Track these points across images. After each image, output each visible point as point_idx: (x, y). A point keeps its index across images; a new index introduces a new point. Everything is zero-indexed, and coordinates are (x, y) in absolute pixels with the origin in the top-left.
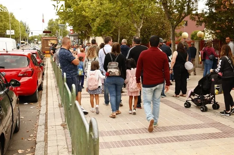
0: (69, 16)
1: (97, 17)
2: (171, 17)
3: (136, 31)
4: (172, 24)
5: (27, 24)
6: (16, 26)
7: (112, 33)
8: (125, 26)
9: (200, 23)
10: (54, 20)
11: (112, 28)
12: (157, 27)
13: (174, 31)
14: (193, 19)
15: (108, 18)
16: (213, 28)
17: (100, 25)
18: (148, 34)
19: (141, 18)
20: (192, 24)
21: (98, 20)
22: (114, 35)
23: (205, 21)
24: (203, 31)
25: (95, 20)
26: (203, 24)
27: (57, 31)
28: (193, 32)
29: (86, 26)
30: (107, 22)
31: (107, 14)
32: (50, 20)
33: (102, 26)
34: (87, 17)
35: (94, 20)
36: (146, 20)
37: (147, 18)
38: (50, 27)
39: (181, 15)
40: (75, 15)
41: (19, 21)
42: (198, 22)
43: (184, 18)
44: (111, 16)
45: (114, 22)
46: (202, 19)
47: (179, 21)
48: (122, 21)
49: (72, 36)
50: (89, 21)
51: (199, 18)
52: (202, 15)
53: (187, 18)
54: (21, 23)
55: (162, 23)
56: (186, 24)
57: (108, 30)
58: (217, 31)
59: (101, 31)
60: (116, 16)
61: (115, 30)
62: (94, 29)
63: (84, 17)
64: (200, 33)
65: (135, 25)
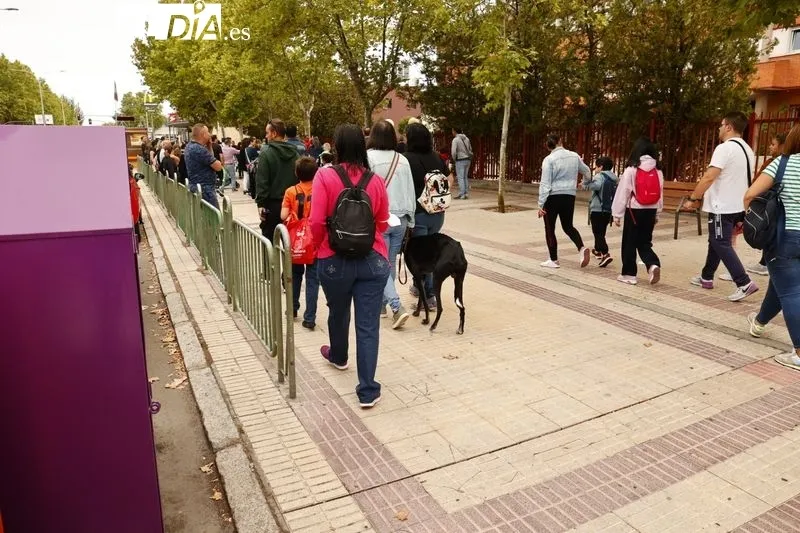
0: (170, 87)
1: (228, 90)
2: (365, 91)
3: (303, 116)
4: (367, 104)
5: (76, 103)
6: (53, 107)
7: (256, 120)
8: (279, 107)
9: (413, 103)
10: (134, 95)
11: (256, 110)
12: (339, 108)
13: (369, 116)
14: (401, 96)
15: (250, 91)
16: (433, 112)
17: (233, 105)
18: (324, 121)
19: (311, 93)
20: (400, 104)
21: (230, 95)
22: (259, 123)
23: (420, 100)
24: (419, 118)
25: (224, 95)
26: (419, 105)
27: (142, 117)
28: (402, 120)
29: (205, 106)
30: (247, 99)
31: (246, 85)
32: (125, 95)
33: (237, 107)
34: (208, 89)
35: (221, 96)
36: (319, 95)
37: (320, 93)
38: (125, 109)
39: (380, 89)
40: (182, 85)
41: (59, 97)
42: (409, 101)
43: (385, 93)
44: (255, 87)
45: (259, 99)
46: (415, 96)
47: (379, 98)
48: (275, 97)
49: (175, 126)
50: (211, 97)
51: (411, 95)
52: (416, 89)
53: (392, 95)
54: (65, 100)
55: (349, 102)
56: (390, 106)
57: (249, 115)
58: (441, 118)
59: (235, 117)
60: (264, 89)
61: (261, 114)
62: (223, 112)
63: (201, 89)
64: (413, 120)
65: (301, 105)
